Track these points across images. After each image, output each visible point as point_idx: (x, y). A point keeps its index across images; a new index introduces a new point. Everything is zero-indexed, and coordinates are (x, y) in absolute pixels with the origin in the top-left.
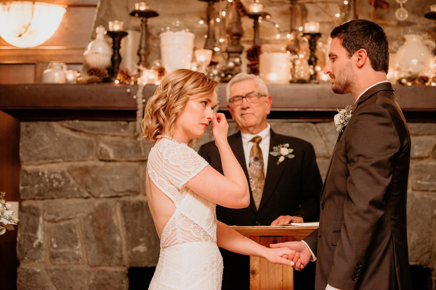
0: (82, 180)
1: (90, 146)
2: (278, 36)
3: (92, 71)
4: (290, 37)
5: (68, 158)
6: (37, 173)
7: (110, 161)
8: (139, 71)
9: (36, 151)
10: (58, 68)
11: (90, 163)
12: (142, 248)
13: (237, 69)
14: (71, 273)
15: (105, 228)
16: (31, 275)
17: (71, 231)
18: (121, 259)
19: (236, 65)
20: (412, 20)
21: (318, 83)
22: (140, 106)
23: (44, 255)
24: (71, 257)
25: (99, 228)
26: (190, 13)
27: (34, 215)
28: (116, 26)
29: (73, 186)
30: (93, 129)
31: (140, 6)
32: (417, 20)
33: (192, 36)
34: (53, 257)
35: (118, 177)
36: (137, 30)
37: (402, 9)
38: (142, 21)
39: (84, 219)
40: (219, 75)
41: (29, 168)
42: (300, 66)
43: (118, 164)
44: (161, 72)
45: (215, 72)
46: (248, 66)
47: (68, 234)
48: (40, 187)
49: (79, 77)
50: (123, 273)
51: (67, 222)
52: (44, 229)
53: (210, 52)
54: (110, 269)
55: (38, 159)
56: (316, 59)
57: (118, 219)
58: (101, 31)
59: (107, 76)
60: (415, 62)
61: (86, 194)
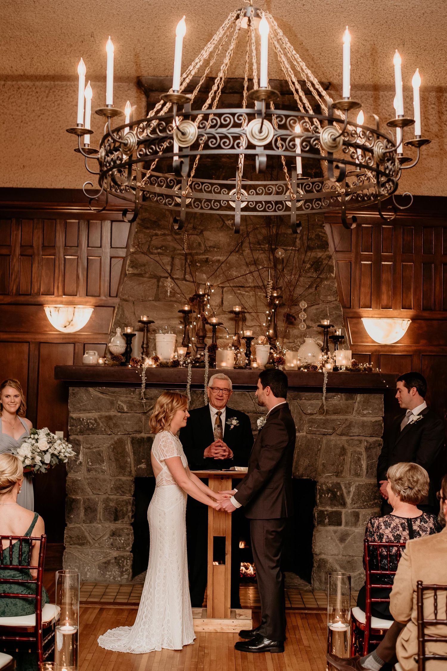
0: (107, 424)
1: (112, 403)
2: (228, 337)
3: (114, 357)
4: (235, 338)
5: (99, 410)
6: (79, 419)
7: (124, 412)
8: (142, 358)
9: (79, 405)
10: (93, 354)
11: (112, 413)
12: (143, 466)
13: (202, 358)
14: (100, 481)
15: (121, 453)
16: (74, 481)
17: (100, 455)
18: (131, 472)
19: (202, 356)
20: (310, 325)
21: (251, 369)
22: (144, 382)
23: (84, 469)
24: (100, 471)
25: (117, 453)
26: (173, 318)
27: (77, 445)
28: (129, 330)
29: (102, 427)
30: (114, 392)
31: (143, 318)
32: (314, 325)
33: (175, 335)
34: (89, 470)
35: (129, 422)
36: (141, 330)
37: (303, 323)
38: (145, 327)
39: (108, 448)
40: (191, 362)
41: (74, 415)
42: (241, 357)
43: (129, 414)
44: (156, 359)
45: (189, 361)
46: (209, 356)
47: (99, 456)
48: (81, 427)
49: (106, 360)
50: (132, 481)
51: (98, 449)
52: (83, 453)
53: (186, 349)
54: (124, 478)
55: (80, 410)
56: (250, 352)
57: (129, 448)
58: (119, 330)
59: (124, 361)
60: (310, 355)
61: (110, 433)
